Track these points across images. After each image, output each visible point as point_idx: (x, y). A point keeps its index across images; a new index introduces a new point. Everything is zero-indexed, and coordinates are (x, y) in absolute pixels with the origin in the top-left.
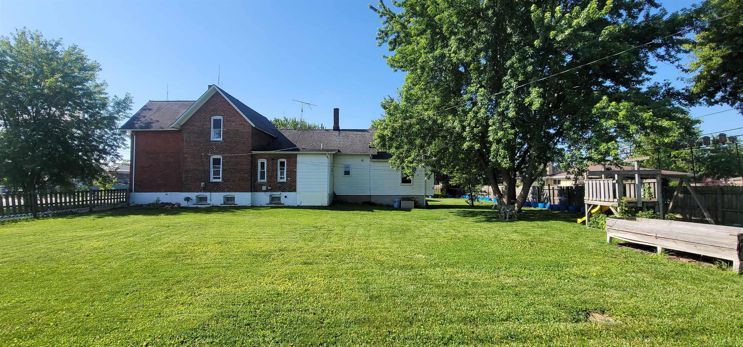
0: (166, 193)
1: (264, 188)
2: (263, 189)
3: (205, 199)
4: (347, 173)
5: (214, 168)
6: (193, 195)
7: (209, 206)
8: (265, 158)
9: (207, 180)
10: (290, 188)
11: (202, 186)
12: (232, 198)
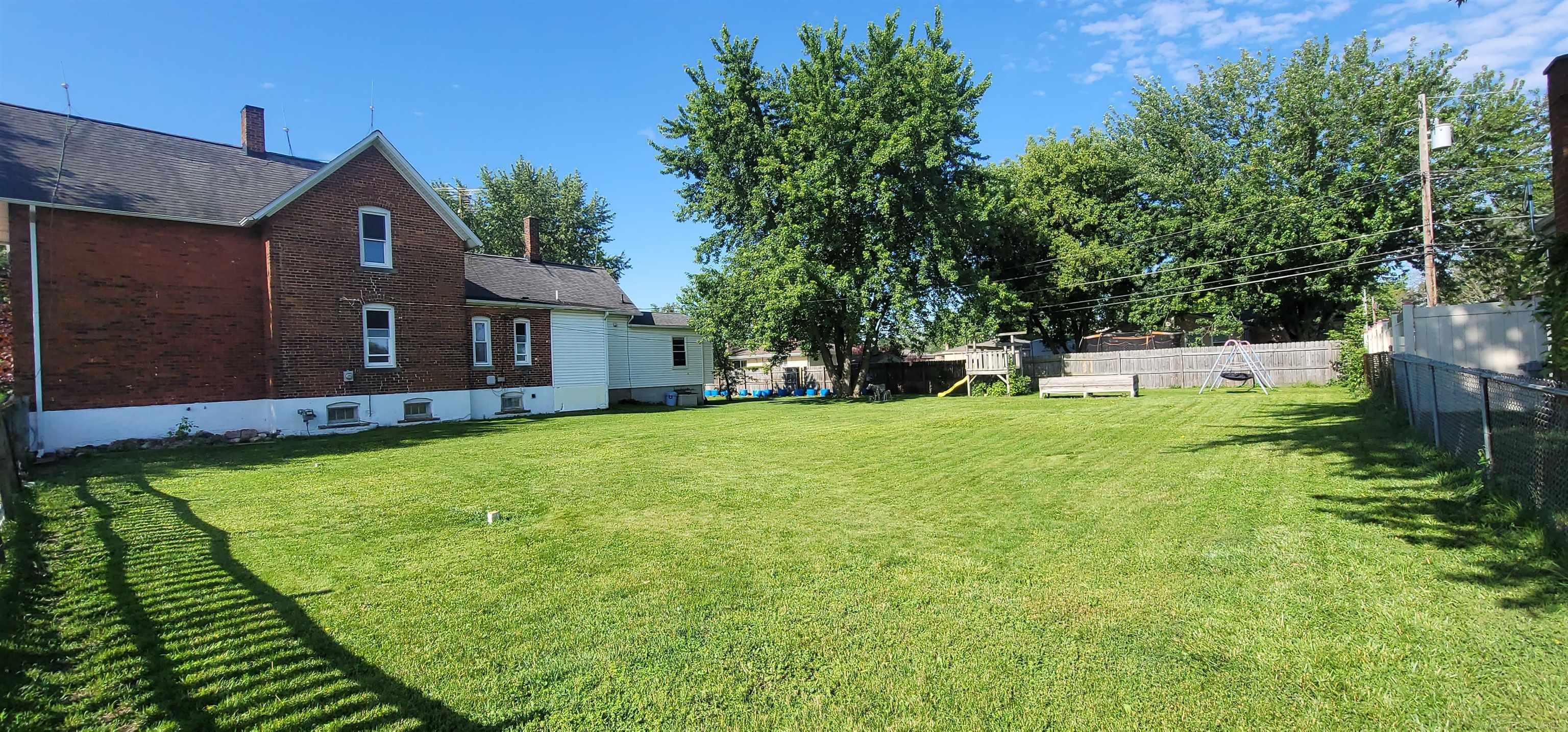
0: (189, 405)
1: (491, 380)
5: (371, 334)
6: (320, 405)
8: (488, 316)
9: (357, 364)
10: (541, 376)
11: (345, 380)
12: (424, 406)
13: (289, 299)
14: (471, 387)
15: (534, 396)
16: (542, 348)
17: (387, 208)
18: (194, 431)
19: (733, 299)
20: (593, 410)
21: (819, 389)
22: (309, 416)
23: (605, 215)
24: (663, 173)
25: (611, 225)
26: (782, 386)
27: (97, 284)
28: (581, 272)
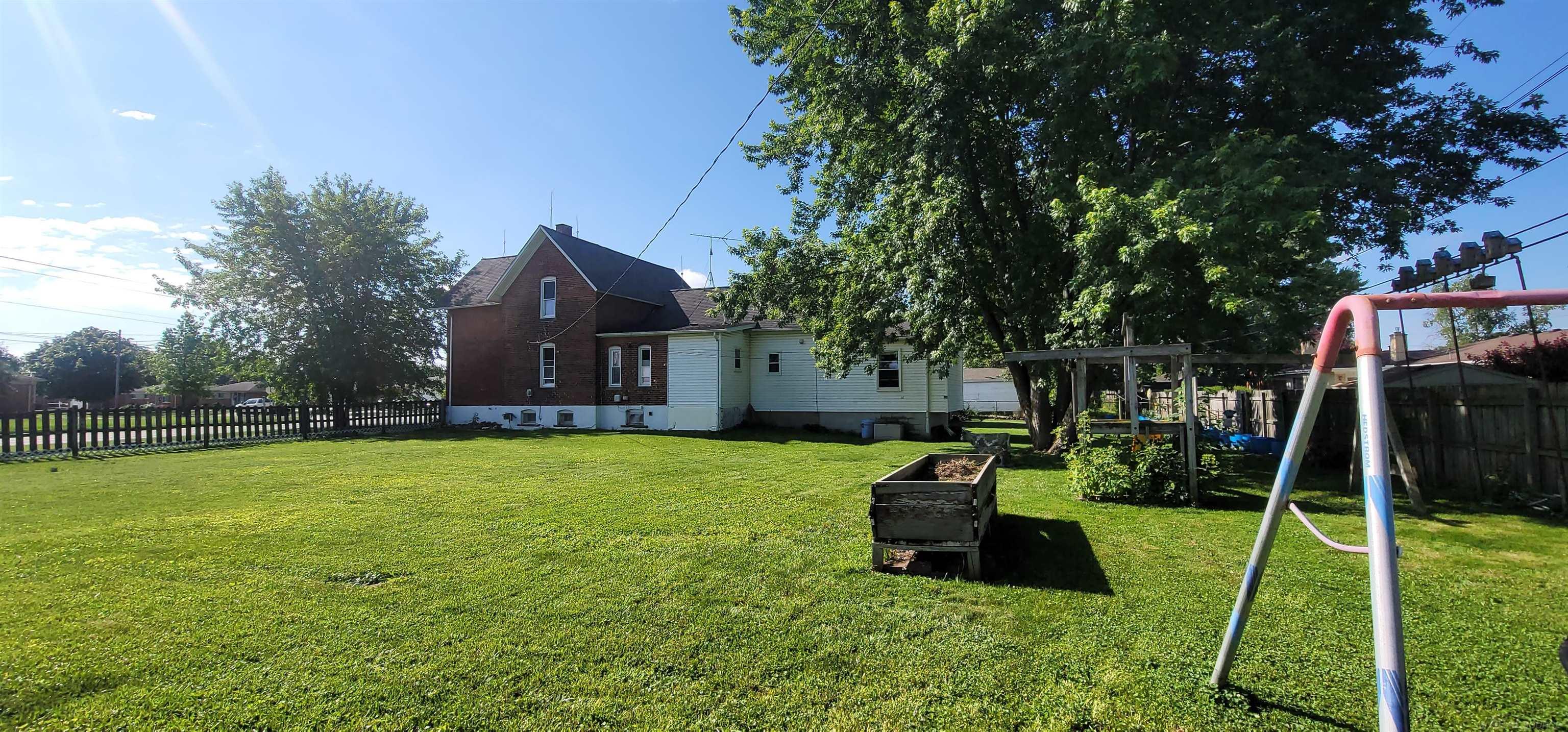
0: (490, 406)
1: (617, 398)
2: (615, 401)
3: (533, 416)
4: (774, 368)
5: (545, 364)
6: (517, 410)
7: (537, 428)
8: (620, 345)
9: (537, 384)
10: (657, 397)
11: (528, 395)
12: (570, 415)
15: (650, 414)
16: (660, 372)
17: (554, 276)
22: (511, 417)
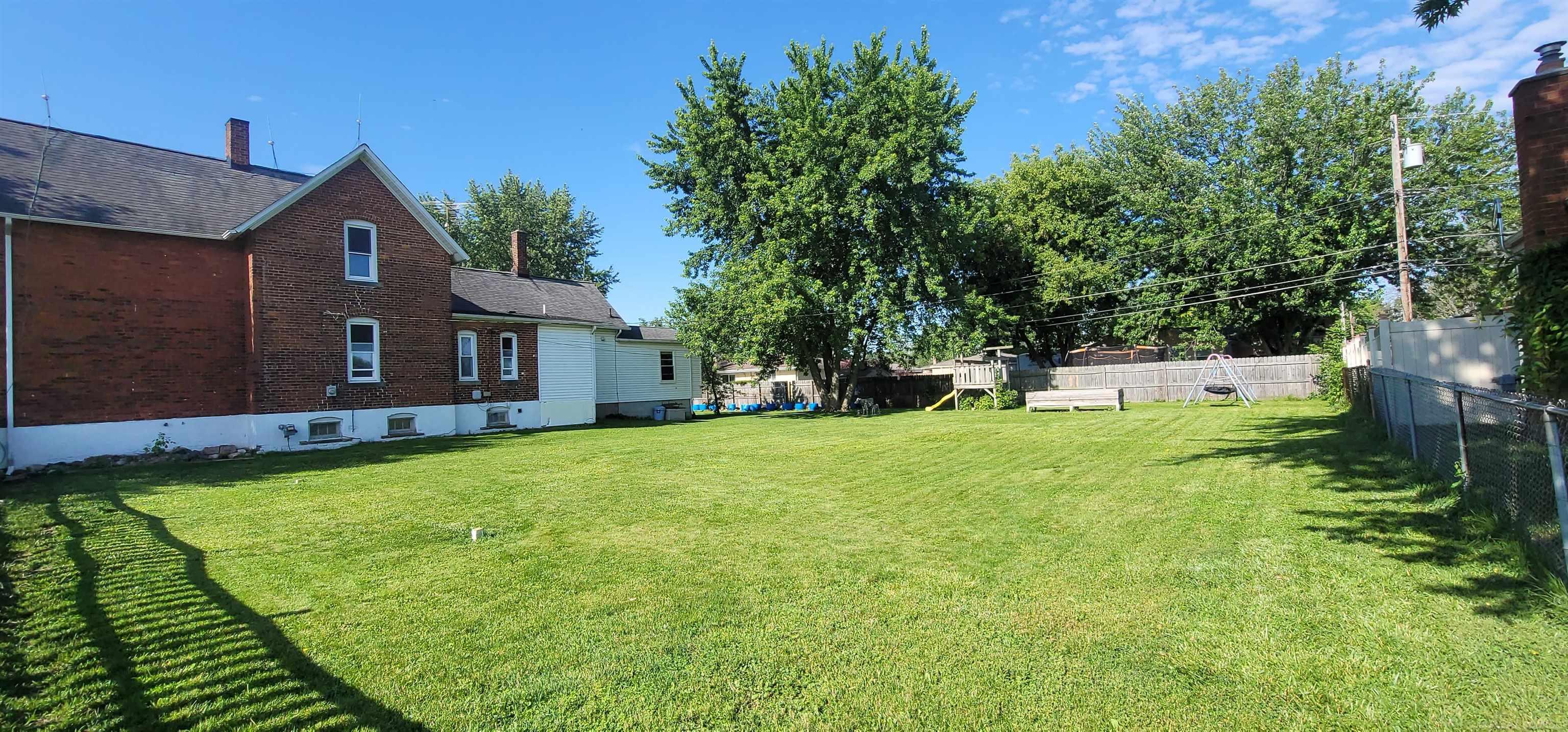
0: (166, 421)
1: (477, 394)
2: (474, 397)
3: (333, 427)
5: (355, 348)
6: (302, 420)
7: (348, 444)
8: (475, 330)
9: (340, 378)
10: (527, 392)
11: (328, 395)
12: (408, 421)
13: (272, 313)
14: (456, 402)
15: (520, 411)
16: (529, 363)
17: (372, 222)
18: (170, 448)
19: (721, 313)
20: (580, 425)
21: (807, 404)
22: (290, 432)
23: (594, 229)
24: (651, 187)
25: (598, 239)
26: (770, 399)
27: (74, 297)
28: (569, 286)
